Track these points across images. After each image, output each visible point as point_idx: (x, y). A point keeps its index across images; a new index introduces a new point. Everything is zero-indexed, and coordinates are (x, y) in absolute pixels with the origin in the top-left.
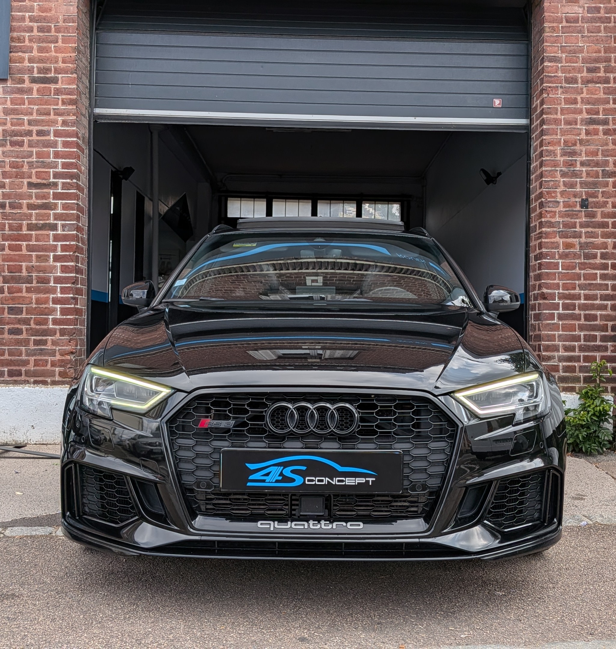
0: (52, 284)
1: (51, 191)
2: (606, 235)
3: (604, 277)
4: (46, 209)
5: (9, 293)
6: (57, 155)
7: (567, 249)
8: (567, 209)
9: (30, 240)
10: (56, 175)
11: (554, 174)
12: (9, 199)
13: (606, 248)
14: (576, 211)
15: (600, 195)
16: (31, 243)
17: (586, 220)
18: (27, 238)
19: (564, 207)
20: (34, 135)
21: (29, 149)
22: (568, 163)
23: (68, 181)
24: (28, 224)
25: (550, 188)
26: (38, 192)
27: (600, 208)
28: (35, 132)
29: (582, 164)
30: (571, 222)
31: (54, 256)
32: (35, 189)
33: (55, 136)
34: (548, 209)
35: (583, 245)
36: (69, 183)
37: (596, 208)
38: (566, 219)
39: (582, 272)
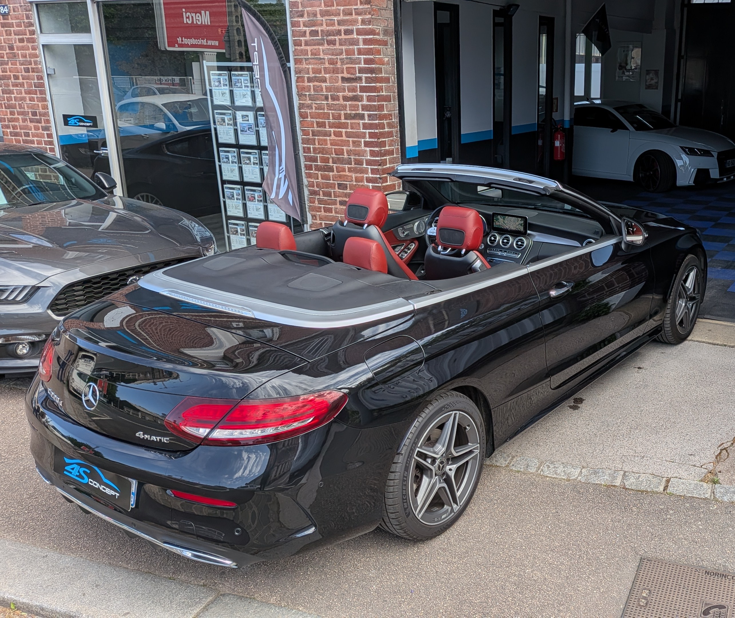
0: (365, 166)
1: (358, 85)
4: (355, 101)
5: (337, 172)
6: (360, 52)
9: (347, 128)
10: (361, 71)
12: (330, 91)
16: (348, 130)
18: (345, 125)
20: (343, 34)
21: (340, 47)
23: (369, 75)
24: (345, 114)
26: (349, 86)
28: (343, 32)
31: (365, 142)
32: (347, 83)
33: (357, 34)
36: (369, 77)
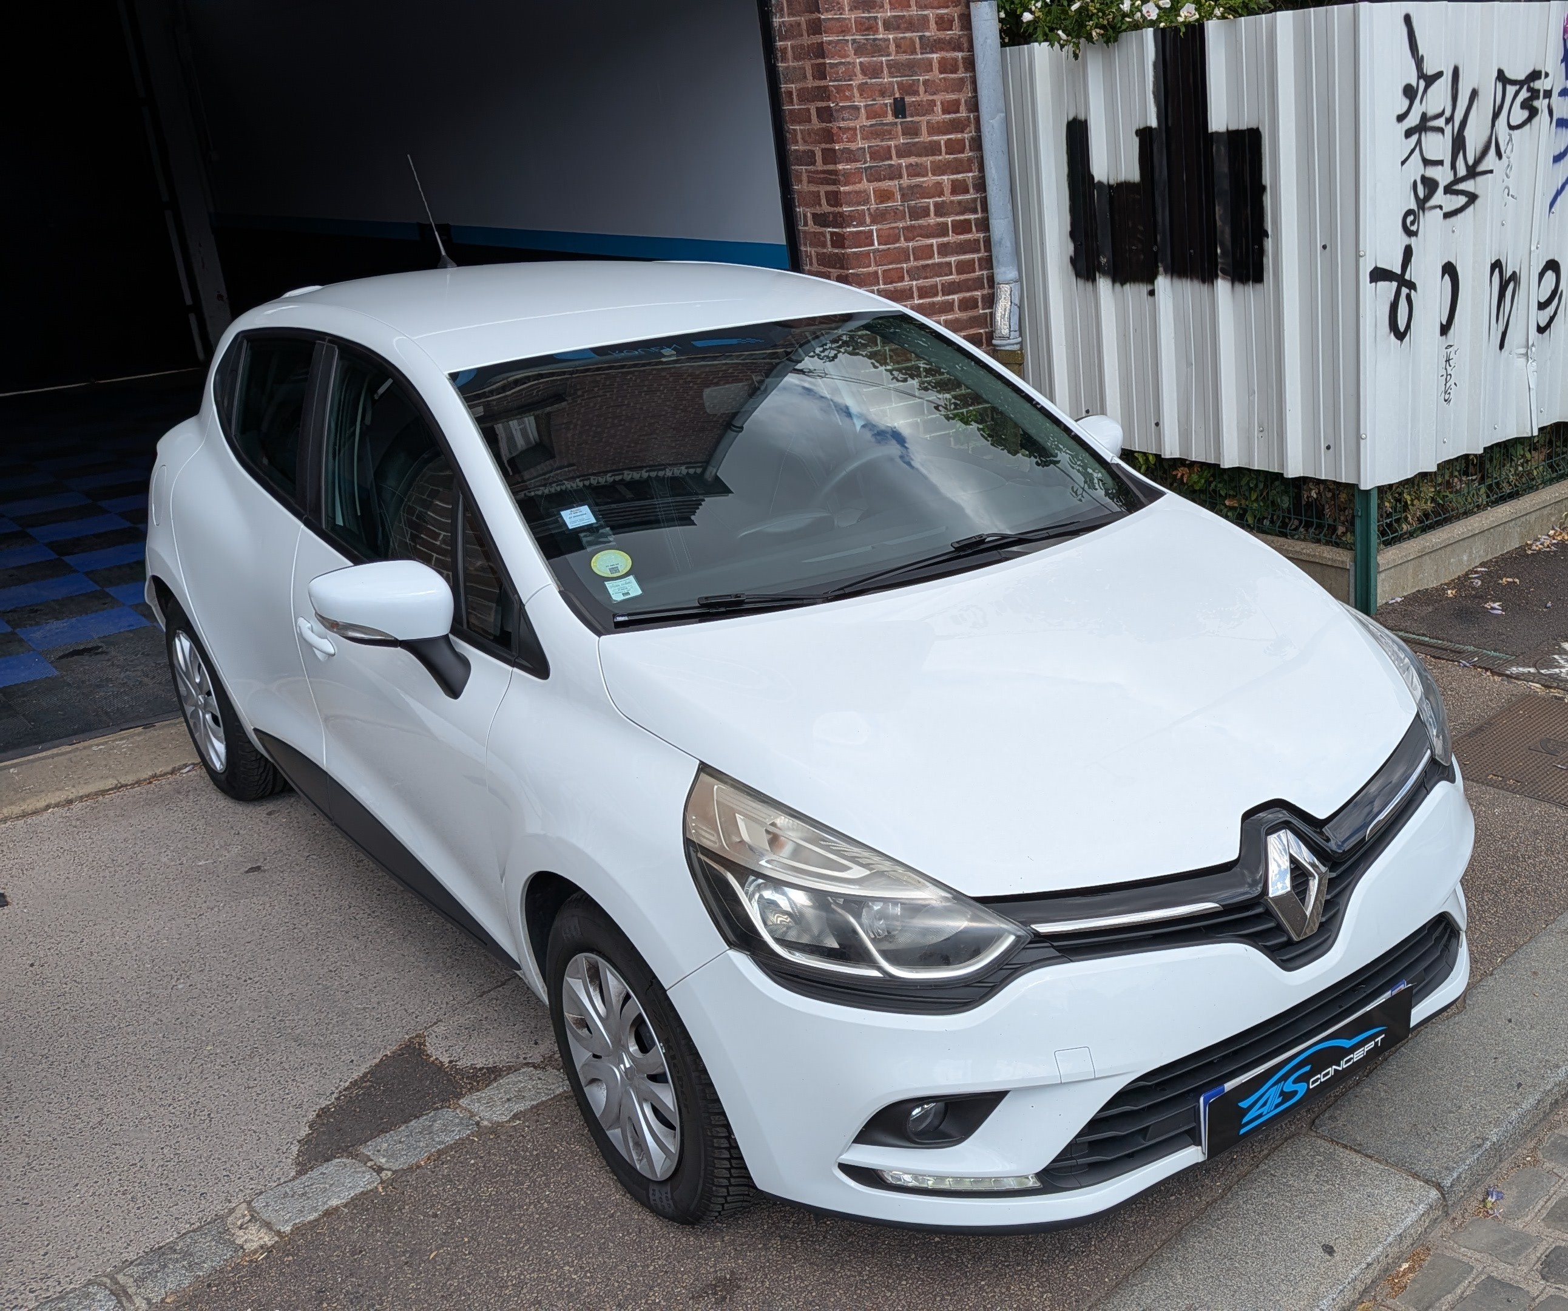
2: (939, 168)
3: (944, 250)
7: (882, 202)
8: (873, 122)
11: (843, 48)
13: (941, 194)
14: (887, 124)
15: (922, 89)
17: (906, 141)
19: (867, 118)
22: (864, 23)
25: (840, 80)
27: (924, 115)
29: (888, 26)
30: (882, 147)
34: (842, 124)
35: (906, 191)
37: (918, 115)
38: (875, 143)
39: (910, 244)
